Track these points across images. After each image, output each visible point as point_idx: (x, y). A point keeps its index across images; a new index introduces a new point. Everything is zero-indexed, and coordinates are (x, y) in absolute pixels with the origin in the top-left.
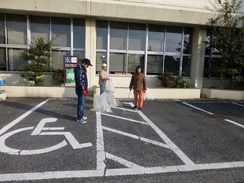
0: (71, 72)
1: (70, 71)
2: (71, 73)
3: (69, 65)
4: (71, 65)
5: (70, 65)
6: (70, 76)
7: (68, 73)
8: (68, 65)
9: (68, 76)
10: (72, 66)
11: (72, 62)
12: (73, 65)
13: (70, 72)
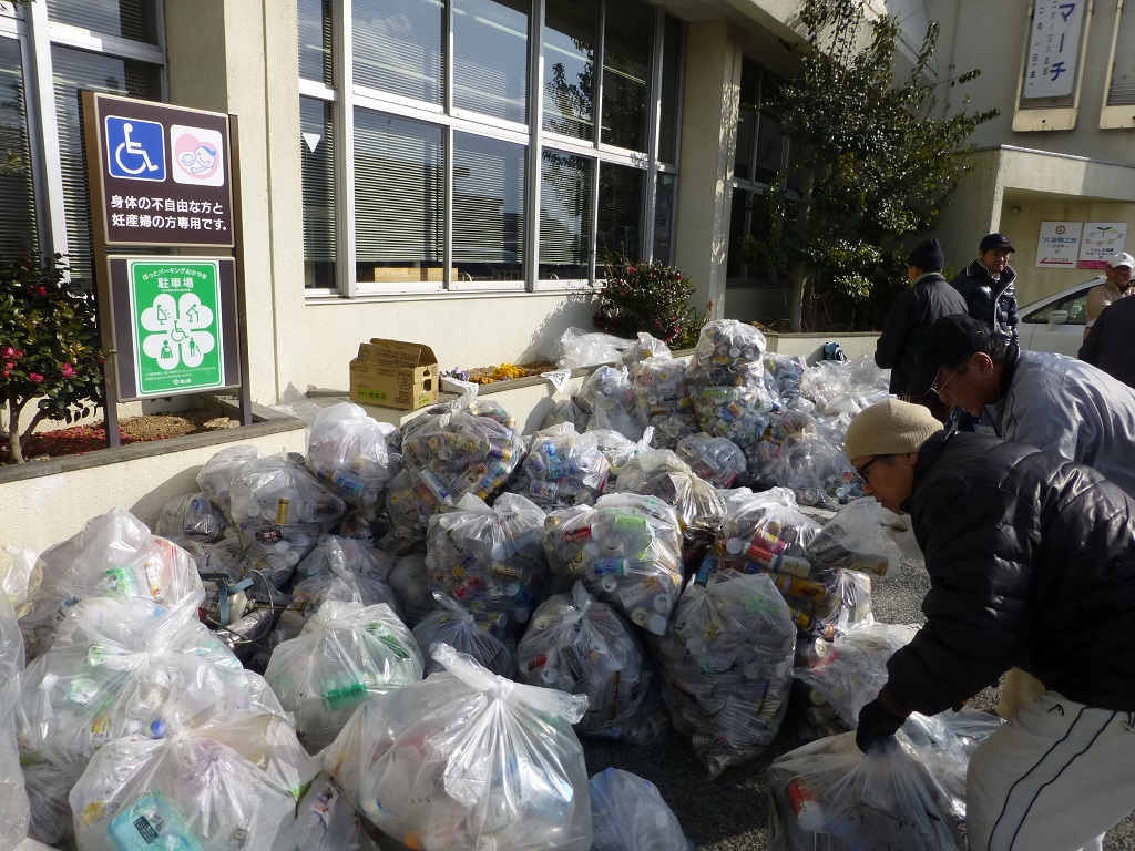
0: (176, 282)
1: (169, 276)
2: (177, 296)
3: (152, 212)
4: (170, 204)
5: (163, 213)
6: (168, 325)
7: (146, 303)
8: (137, 212)
9: (144, 334)
10: (183, 222)
11: (180, 177)
12: (189, 215)
13: (161, 283)
